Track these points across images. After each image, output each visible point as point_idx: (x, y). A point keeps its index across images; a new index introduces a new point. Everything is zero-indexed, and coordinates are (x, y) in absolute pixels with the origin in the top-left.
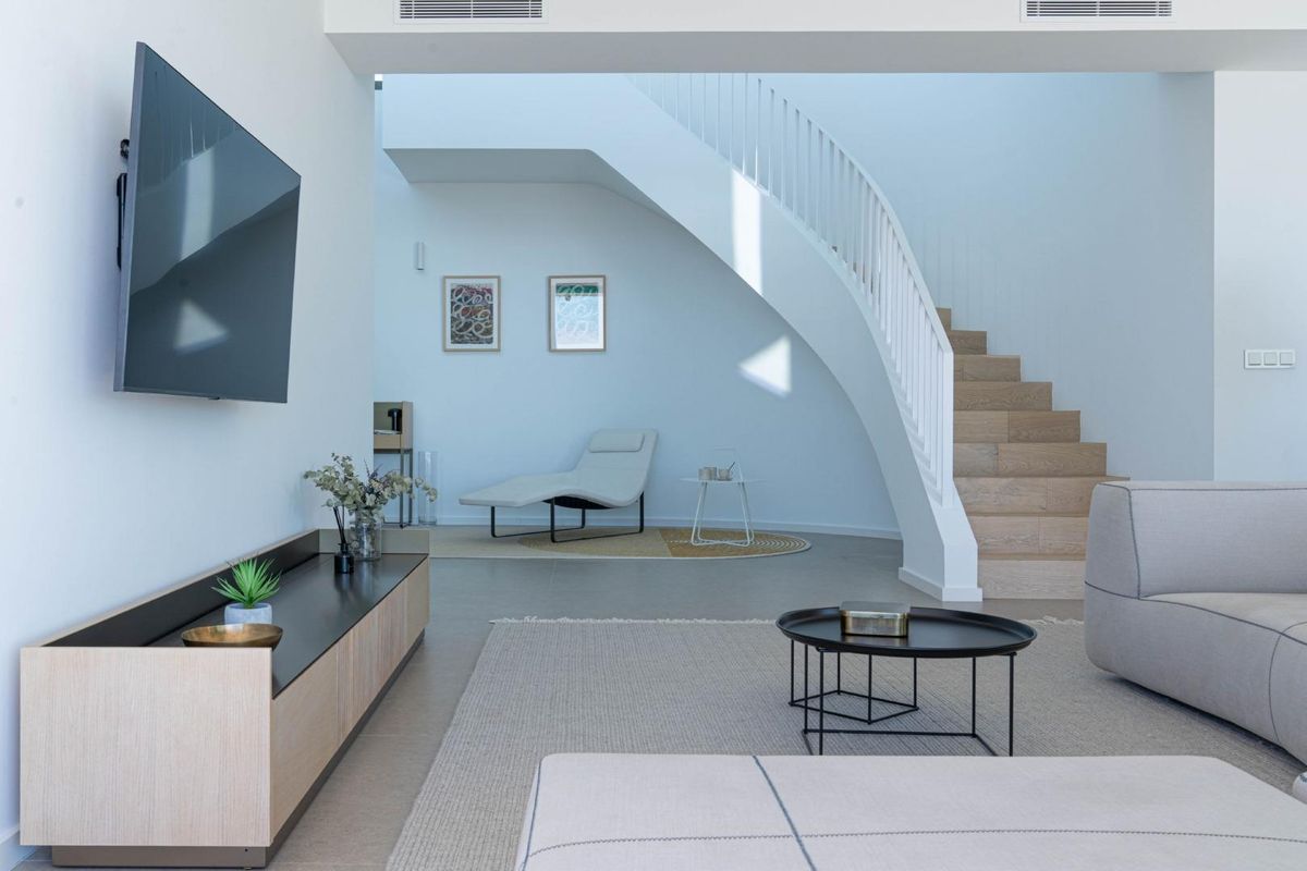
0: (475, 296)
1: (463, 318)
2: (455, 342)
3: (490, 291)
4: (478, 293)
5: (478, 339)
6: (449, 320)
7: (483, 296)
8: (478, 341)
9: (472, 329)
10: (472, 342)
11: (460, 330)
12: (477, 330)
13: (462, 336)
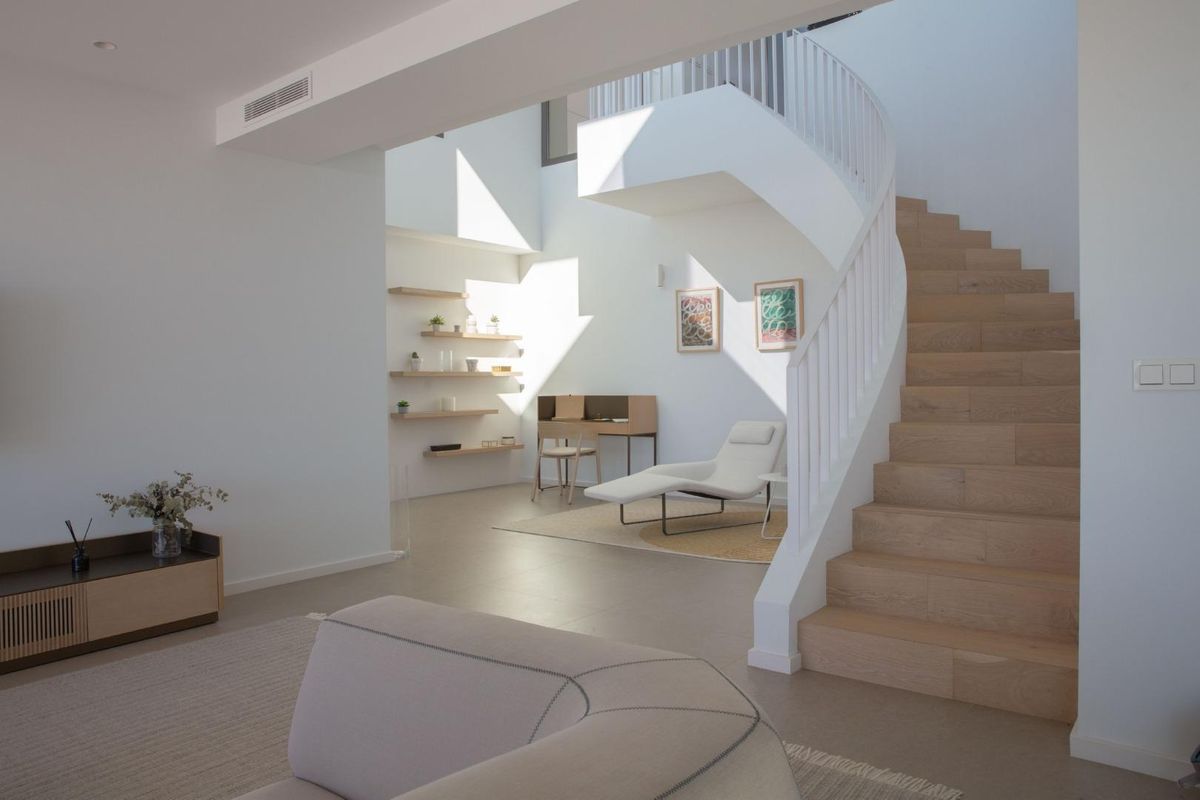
0: (699, 305)
1: (690, 324)
2: (685, 345)
3: (709, 300)
4: (701, 302)
5: (701, 341)
6: (680, 326)
7: (705, 304)
8: (701, 343)
9: (697, 333)
10: (697, 344)
11: (688, 335)
12: (700, 334)
13: (690, 340)
